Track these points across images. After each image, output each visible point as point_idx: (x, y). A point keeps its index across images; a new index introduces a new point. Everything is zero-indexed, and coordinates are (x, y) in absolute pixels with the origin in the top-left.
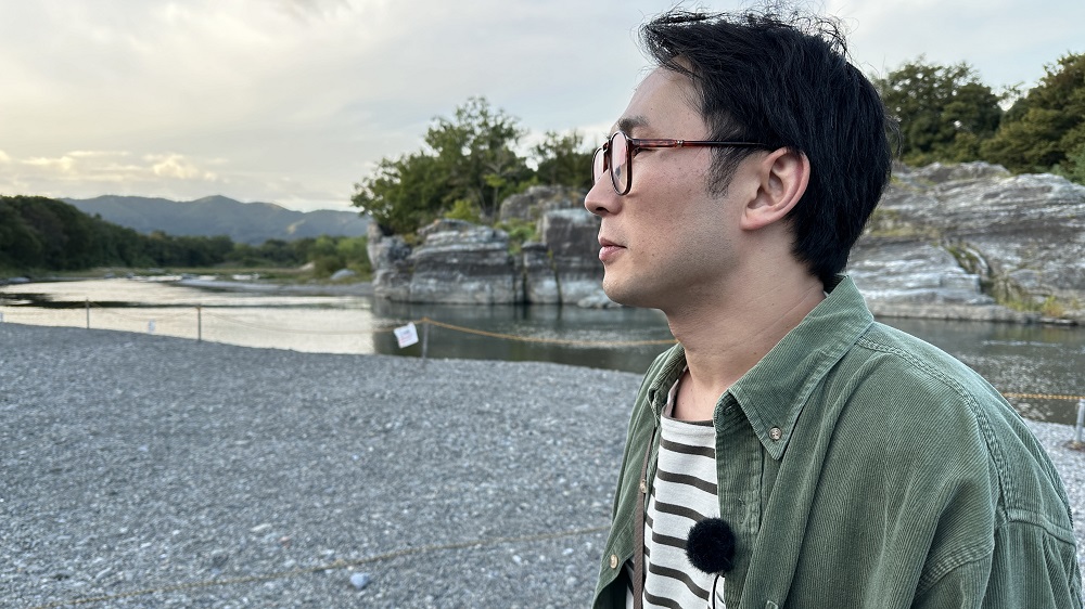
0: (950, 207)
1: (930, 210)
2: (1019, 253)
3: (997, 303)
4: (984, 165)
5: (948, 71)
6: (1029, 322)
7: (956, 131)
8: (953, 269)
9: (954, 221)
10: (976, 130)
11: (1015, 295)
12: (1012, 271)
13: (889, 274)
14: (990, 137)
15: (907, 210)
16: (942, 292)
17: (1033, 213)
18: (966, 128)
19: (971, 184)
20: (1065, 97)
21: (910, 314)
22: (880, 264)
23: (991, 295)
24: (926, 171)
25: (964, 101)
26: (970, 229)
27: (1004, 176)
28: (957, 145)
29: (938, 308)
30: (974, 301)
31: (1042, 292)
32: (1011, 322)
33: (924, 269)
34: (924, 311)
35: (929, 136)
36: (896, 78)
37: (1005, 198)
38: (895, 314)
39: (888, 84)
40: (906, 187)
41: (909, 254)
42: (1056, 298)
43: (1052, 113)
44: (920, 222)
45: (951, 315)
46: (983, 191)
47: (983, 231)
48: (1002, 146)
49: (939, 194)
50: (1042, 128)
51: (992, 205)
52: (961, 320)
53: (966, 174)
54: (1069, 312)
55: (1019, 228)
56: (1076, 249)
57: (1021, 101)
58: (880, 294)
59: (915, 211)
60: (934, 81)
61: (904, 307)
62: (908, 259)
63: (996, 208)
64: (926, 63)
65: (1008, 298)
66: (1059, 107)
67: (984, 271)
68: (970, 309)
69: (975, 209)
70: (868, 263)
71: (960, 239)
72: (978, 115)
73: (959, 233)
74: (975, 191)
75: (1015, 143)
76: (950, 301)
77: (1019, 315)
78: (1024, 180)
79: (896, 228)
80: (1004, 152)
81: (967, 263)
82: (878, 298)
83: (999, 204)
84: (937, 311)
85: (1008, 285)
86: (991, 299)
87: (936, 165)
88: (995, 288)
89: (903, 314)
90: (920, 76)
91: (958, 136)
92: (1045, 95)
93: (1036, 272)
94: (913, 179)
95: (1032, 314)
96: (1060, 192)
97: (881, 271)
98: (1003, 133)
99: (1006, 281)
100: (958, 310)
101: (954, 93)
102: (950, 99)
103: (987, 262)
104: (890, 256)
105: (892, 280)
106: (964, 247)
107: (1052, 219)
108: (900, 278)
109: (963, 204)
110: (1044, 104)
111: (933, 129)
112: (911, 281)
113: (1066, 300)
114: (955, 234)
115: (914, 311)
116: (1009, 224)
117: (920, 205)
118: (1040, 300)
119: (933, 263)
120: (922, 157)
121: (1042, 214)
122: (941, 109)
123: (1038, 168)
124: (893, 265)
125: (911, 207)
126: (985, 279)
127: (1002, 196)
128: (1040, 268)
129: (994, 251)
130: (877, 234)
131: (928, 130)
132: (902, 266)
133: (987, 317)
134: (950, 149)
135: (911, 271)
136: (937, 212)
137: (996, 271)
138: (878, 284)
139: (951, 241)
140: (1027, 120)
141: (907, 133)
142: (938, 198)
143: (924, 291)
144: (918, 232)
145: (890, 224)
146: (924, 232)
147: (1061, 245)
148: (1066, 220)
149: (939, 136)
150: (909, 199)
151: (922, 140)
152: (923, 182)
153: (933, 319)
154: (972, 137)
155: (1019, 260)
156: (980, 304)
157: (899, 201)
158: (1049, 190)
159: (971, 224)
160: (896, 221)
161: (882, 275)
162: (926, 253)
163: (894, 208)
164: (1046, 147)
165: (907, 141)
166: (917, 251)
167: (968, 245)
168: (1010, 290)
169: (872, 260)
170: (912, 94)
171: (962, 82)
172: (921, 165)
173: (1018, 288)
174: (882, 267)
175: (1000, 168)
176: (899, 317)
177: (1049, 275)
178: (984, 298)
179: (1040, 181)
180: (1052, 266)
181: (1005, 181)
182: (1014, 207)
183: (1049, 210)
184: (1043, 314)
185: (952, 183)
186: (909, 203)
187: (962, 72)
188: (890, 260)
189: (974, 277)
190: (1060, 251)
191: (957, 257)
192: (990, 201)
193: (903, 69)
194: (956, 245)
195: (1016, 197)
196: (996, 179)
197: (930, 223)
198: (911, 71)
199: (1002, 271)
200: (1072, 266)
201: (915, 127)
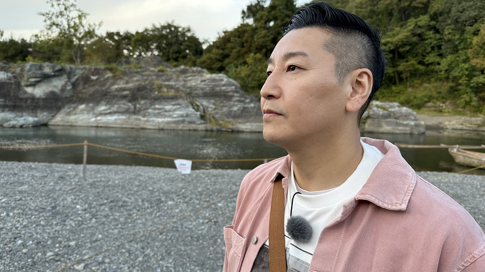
0: (189, 84)
1: (181, 85)
2: (214, 104)
3: (207, 123)
4: (199, 69)
5: (184, 29)
6: (218, 131)
7: (187, 54)
8: (191, 110)
9: (191, 90)
10: (194, 54)
11: (213, 120)
12: (212, 111)
13: (166, 111)
14: (200, 58)
15: (172, 85)
16: (187, 119)
17: (218, 89)
18: (191, 54)
19: (196, 76)
20: (224, 45)
21: (175, 128)
22: (162, 107)
23: (205, 120)
24: (178, 69)
25: (190, 42)
26: (196, 94)
27: (207, 74)
28: (188, 60)
29: (186, 126)
30: (199, 122)
31: (222, 119)
32: (212, 131)
33: (180, 109)
34: (180, 127)
35: (177, 55)
36: (164, 28)
37: (208, 82)
38: (169, 128)
39: (160, 30)
40: (171, 75)
41: (174, 103)
42: (226, 122)
43: (221, 51)
44: (177, 90)
45: (191, 128)
46: (200, 79)
47: (201, 95)
48: (204, 62)
49: (184, 79)
50: (218, 57)
51: (204, 85)
52: (195, 130)
53: (193, 72)
54: (231, 127)
55: (214, 94)
56: (232, 103)
57: (210, 45)
58: (163, 120)
59: (175, 85)
60: (178, 32)
61: (173, 125)
62: (173, 105)
63: (205, 86)
64: (175, 24)
65: (210, 121)
66: (223, 49)
67: (202, 111)
68: (198, 126)
69: (198, 86)
70: (157, 106)
71: (193, 97)
72: (194, 48)
73: (193, 95)
74: (198, 79)
75: (209, 61)
76: (190, 123)
77: (215, 128)
78: (214, 76)
79: (168, 92)
80: (205, 65)
81: (196, 107)
82: (162, 122)
83: (206, 85)
84: (186, 127)
85: (211, 116)
86: (205, 122)
87: (182, 67)
88: (206, 118)
89: (172, 128)
90: (173, 29)
91: (188, 56)
92: (218, 44)
93: (220, 112)
94: (174, 72)
95: (219, 127)
96: (227, 81)
97: (163, 110)
98: (205, 57)
99: (210, 114)
100: (193, 126)
101: (186, 39)
102: (184, 41)
103: (203, 107)
104: (166, 103)
105: (167, 114)
106: (194, 101)
107: (224, 92)
108: (171, 113)
109: (193, 84)
110: (218, 48)
111: (179, 52)
112: (175, 114)
113: (229, 122)
114: (191, 95)
115: (177, 127)
116: (210, 93)
117: (177, 83)
118: (221, 122)
119: (183, 107)
120: (175, 63)
121: (221, 90)
122: (181, 44)
123: (217, 72)
124: (168, 107)
125: (174, 83)
126: (202, 114)
127: (207, 81)
128: (221, 110)
129: (205, 103)
130: (160, 94)
131: (177, 52)
132: (171, 108)
133: (204, 129)
134: (185, 61)
135: (175, 110)
136: (184, 86)
137: (206, 111)
138: (162, 115)
139: (190, 99)
140: (212, 53)
141: (168, 52)
142: (184, 81)
143: (180, 119)
144: (177, 94)
145: (165, 90)
146: (179, 94)
147: (227, 101)
148: (229, 92)
149: (181, 55)
150: (172, 80)
151: (174, 56)
152: (178, 73)
153: (184, 130)
154: (193, 58)
155: (213, 107)
156: (201, 124)
157: (169, 80)
158: (222, 80)
159: (197, 92)
160: (168, 89)
161: (163, 112)
162: (181, 103)
163: (167, 83)
164: (218, 65)
165: (168, 56)
166: (177, 102)
167: (196, 100)
168: (212, 119)
169: (159, 105)
170: (170, 36)
171: (189, 34)
172: (176, 66)
173: (214, 117)
174: (163, 108)
175: (205, 70)
176: (171, 130)
177: (224, 113)
178: (202, 121)
179: (220, 77)
180: (225, 109)
181: (208, 76)
182: (211, 86)
183: (224, 88)
184: (223, 127)
185: (189, 75)
186: (173, 82)
187: (189, 30)
188: (166, 105)
189: (199, 113)
190: (227, 104)
191: (192, 105)
192: (203, 83)
193: (166, 25)
194: (191, 100)
195: (212, 82)
196: (205, 75)
197: (182, 90)
198: (169, 26)
199: (208, 111)
200: (231, 109)
201: (172, 50)
